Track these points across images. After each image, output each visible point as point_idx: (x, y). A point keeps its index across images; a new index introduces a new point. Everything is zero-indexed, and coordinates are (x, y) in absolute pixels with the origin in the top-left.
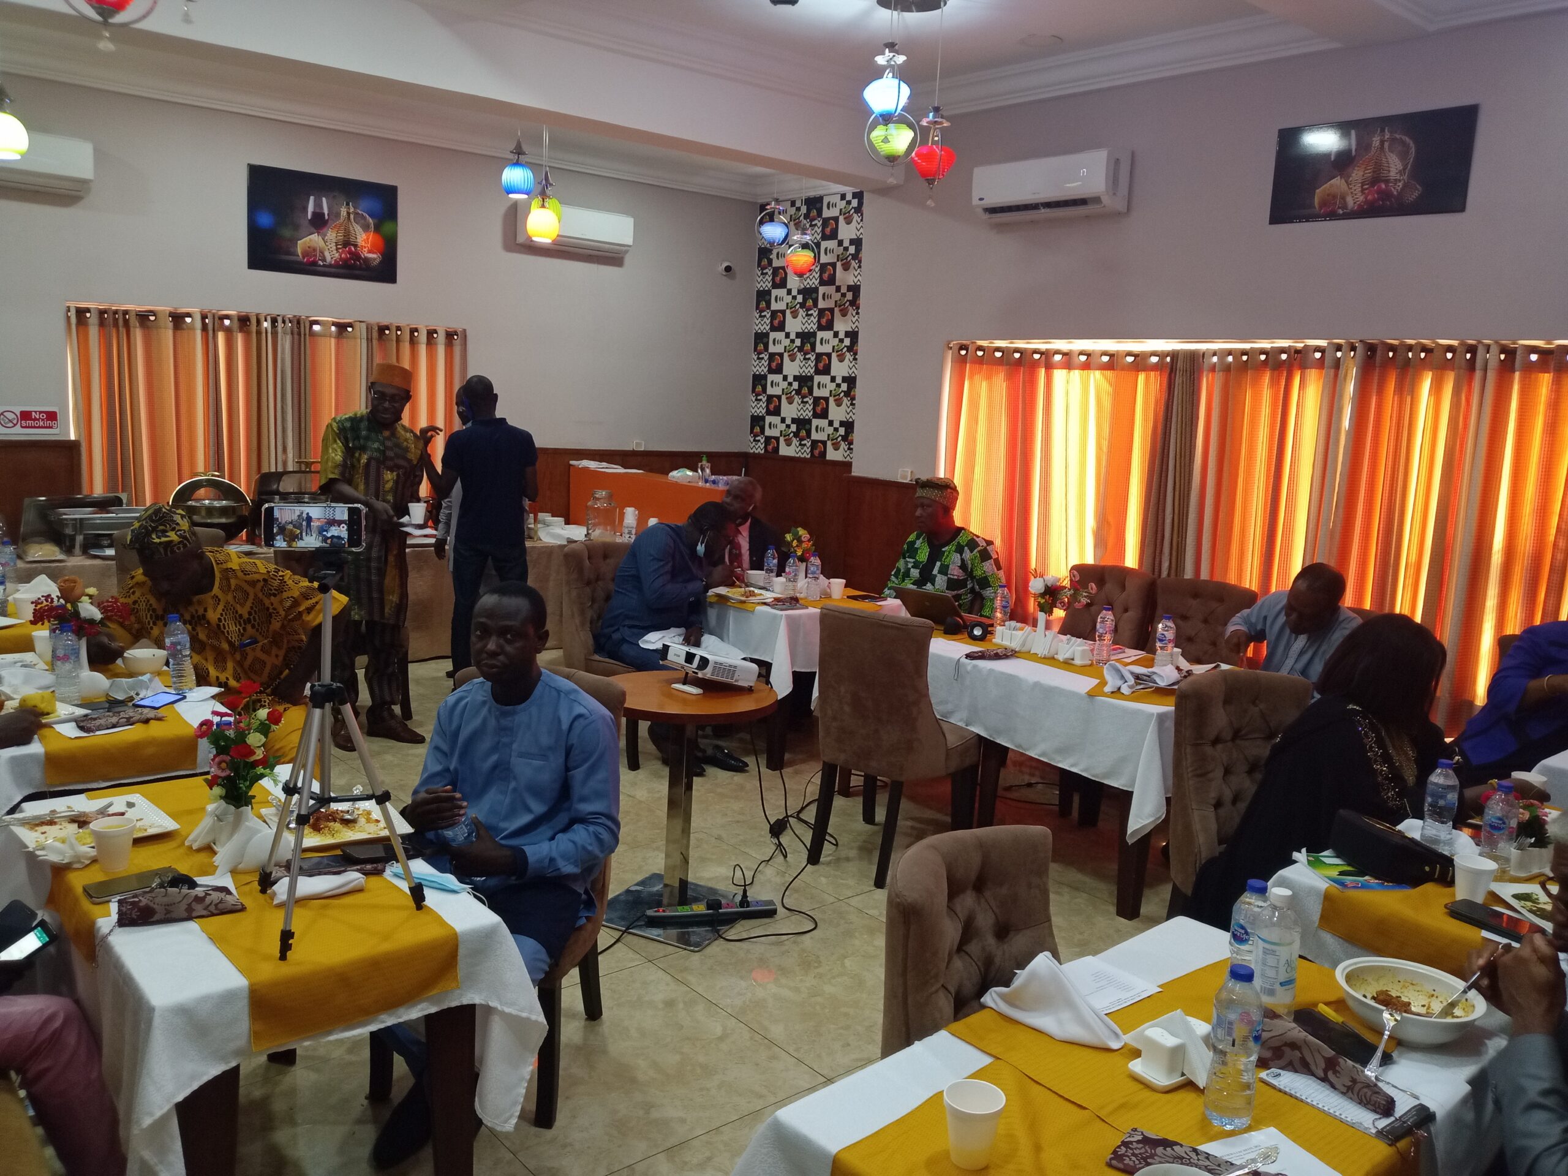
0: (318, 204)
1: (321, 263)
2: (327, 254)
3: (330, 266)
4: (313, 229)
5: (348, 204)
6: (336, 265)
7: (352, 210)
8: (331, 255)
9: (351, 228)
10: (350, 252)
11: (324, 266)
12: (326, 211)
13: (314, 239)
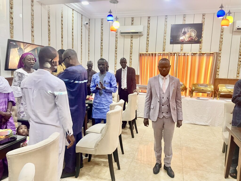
1: (184, 41)
3: (186, 42)
4: (183, 35)
5: (191, 29)
6: (188, 41)
7: (192, 30)
8: (187, 39)
9: (191, 34)
10: (191, 38)
11: (185, 42)
12: (186, 31)
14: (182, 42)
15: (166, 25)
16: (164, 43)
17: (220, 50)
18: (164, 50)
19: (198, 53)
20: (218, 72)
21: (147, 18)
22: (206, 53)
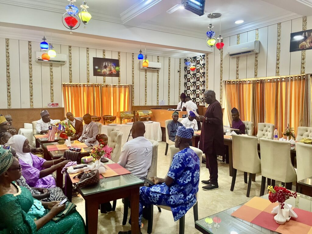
0: (105, 64)
2: (107, 72)
3: (108, 74)
6: (109, 74)
8: (108, 72)
13: (105, 70)
14: (104, 75)
15: (88, 57)
16: (88, 74)
17: (133, 83)
18: (88, 82)
19: (118, 85)
20: (133, 101)
21: (68, 47)
22: (123, 85)
